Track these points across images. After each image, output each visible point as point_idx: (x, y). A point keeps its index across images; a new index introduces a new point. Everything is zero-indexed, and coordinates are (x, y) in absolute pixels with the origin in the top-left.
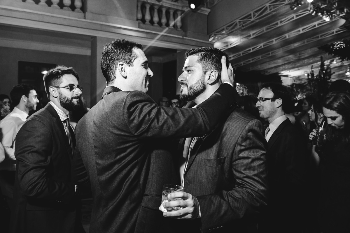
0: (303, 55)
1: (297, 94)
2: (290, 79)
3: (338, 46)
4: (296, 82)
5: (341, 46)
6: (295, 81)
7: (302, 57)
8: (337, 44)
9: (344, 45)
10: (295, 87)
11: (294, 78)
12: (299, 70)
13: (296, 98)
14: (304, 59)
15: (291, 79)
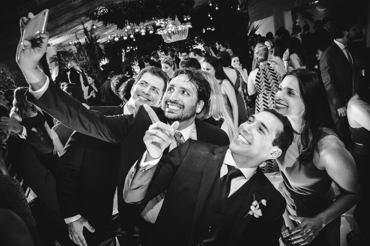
0: (60, 21)
1: (66, 63)
2: (52, 47)
3: (102, 11)
4: (60, 50)
5: (104, 11)
6: (58, 49)
7: (59, 24)
8: (100, 9)
9: (107, 10)
10: (62, 57)
11: (57, 46)
12: (59, 37)
13: (67, 68)
14: (62, 25)
15: (54, 47)
